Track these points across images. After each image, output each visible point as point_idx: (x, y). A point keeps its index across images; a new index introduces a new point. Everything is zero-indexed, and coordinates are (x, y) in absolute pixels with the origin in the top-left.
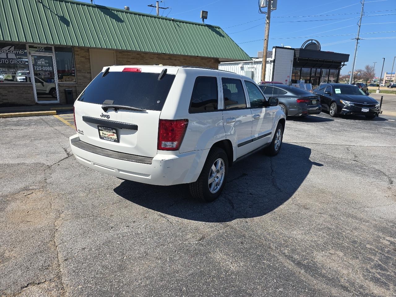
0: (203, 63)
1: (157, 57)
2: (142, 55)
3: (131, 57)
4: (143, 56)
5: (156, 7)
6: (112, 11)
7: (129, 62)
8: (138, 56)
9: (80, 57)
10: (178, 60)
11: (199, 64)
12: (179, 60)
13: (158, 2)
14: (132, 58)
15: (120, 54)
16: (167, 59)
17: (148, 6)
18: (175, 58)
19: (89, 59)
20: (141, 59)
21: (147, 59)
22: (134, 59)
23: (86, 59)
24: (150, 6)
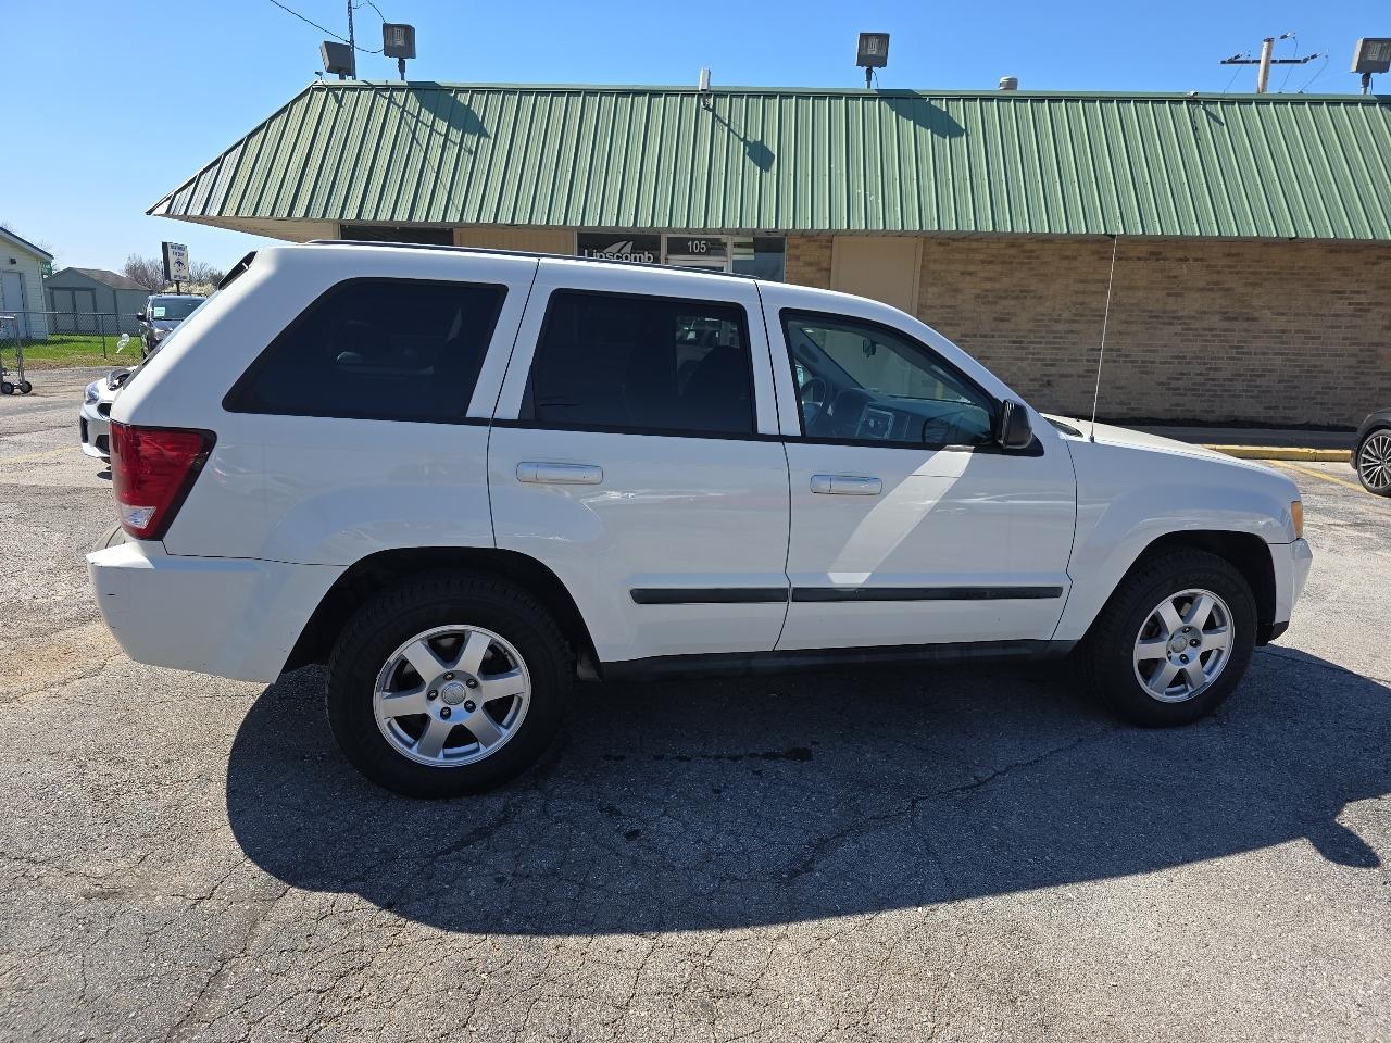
0: (1338, 269)
1: (1095, 253)
2: (1029, 246)
3: (982, 257)
4: (1032, 251)
5: (1259, 62)
6: (933, 103)
7: (970, 274)
8: (1012, 251)
9: (801, 264)
10: (1196, 260)
11: (1311, 274)
12: (1201, 260)
13: (1269, 40)
14: (983, 262)
15: (941, 249)
16: (1139, 259)
17: (1223, 62)
18: (1180, 254)
19: (829, 270)
20: (1022, 263)
21: (1046, 262)
22: (991, 262)
23: (820, 270)
24: (1231, 62)
